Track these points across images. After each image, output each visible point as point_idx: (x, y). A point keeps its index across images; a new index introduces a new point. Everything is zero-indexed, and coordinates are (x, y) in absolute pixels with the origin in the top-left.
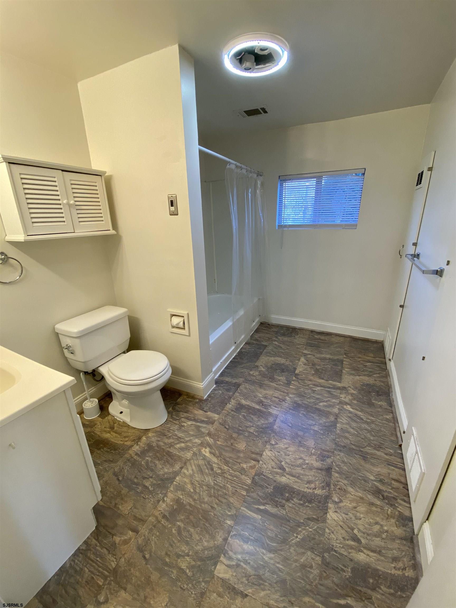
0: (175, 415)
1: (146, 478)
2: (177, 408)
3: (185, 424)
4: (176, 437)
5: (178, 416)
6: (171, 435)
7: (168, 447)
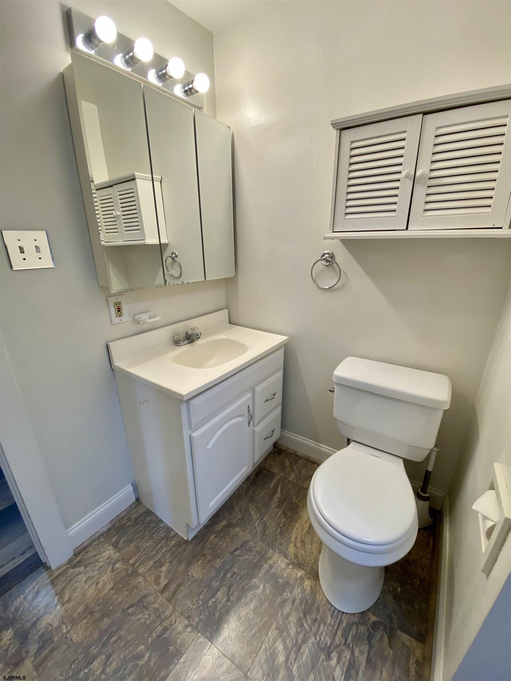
0: (359, 631)
1: (229, 591)
2: (378, 634)
3: (333, 662)
4: (300, 641)
5: (357, 639)
6: (307, 628)
7: (278, 624)
